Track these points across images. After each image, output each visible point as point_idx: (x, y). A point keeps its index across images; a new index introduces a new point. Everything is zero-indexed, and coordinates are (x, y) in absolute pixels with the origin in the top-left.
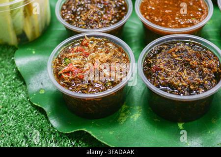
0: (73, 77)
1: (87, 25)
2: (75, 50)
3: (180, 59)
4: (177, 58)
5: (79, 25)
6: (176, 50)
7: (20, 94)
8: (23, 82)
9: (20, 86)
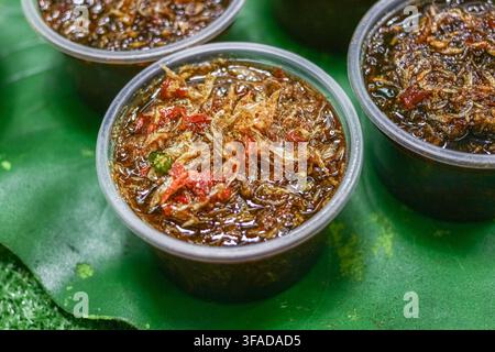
0: (202, 204)
1: (145, 37)
2: (157, 120)
3: (457, 50)
4: (448, 51)
5: (122, 42)
6: (434, 29)
7: (18, 302)
8: (11, 266)
9: (9, 276)
